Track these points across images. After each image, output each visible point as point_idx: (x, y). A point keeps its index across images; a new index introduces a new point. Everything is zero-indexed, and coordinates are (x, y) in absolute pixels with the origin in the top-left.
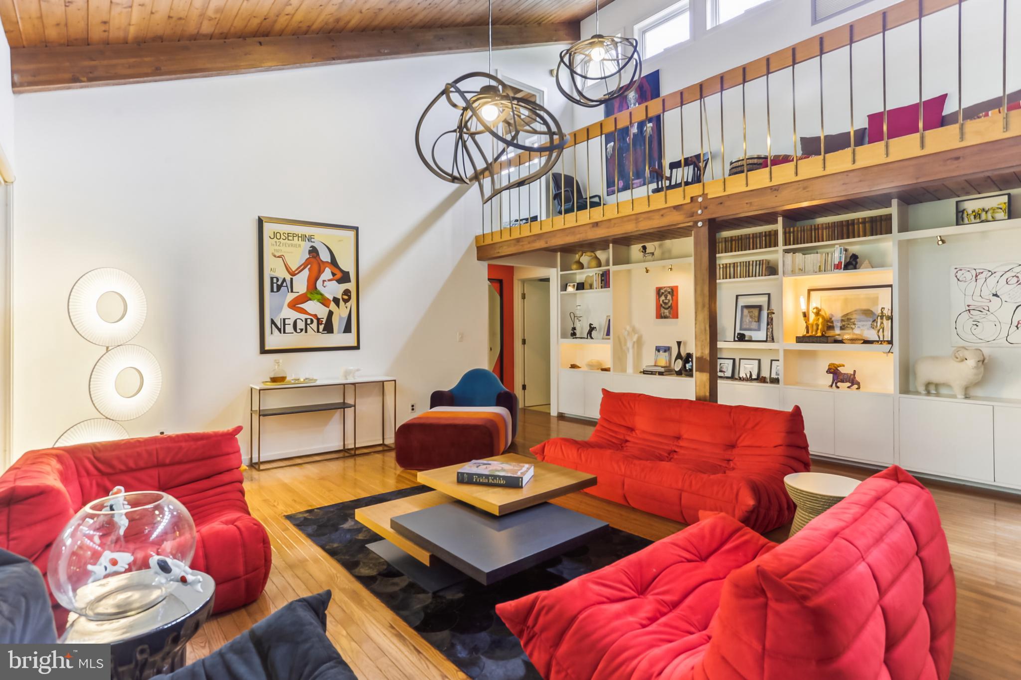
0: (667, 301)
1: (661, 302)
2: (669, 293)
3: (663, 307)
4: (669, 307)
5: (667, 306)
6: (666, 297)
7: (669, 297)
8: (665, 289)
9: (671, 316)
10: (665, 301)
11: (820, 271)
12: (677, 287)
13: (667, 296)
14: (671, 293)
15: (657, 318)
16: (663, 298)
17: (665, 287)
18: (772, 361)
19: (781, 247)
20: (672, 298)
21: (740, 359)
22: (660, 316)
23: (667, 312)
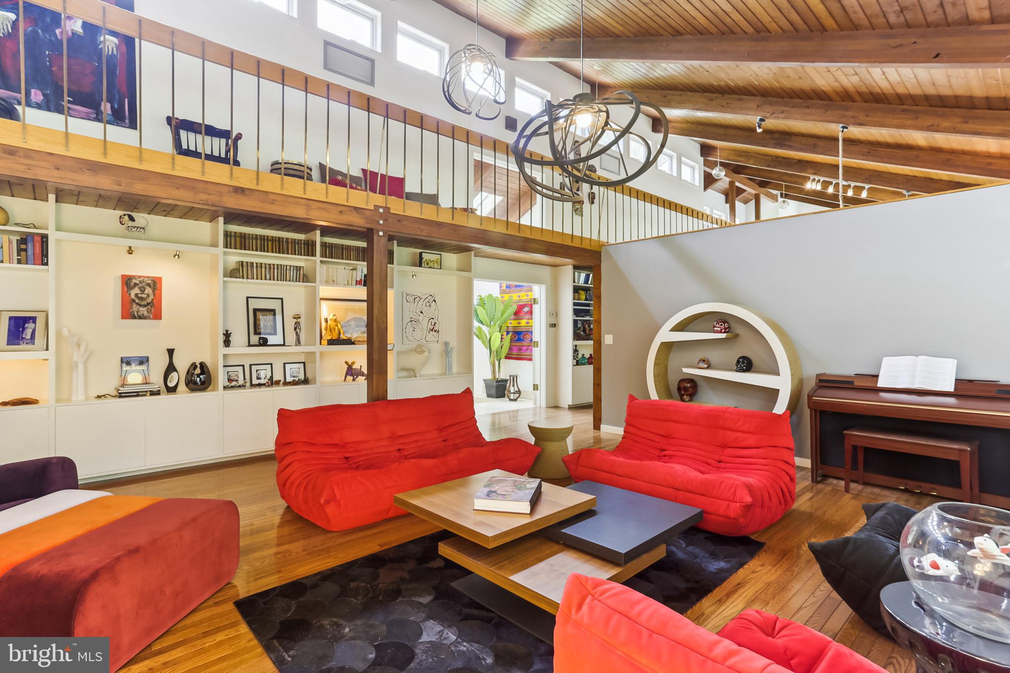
0: (143, 296)
1: (133, 296)
2: (149, 285)
3: (137, 304)
4: (148, 304)
5: (144, 303)
6: (143, 290)
7: (148, 290)
8: (141, 279)
9: (151, 317)
10: (140, 295)
11: (348, 284)
12: (160, 279)
13: (145, 289)
14: (152, 286)
15: (123, 317)
16: (136, 290)
17: (140, 277)
18: (284, 364)
19: (318, 258)
20: (153, 292)
21: (251, 365)
22: (128, 314)
23: (143, 311)
